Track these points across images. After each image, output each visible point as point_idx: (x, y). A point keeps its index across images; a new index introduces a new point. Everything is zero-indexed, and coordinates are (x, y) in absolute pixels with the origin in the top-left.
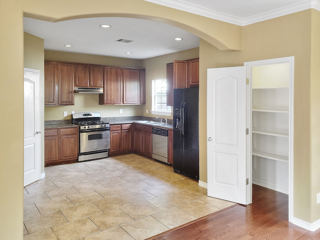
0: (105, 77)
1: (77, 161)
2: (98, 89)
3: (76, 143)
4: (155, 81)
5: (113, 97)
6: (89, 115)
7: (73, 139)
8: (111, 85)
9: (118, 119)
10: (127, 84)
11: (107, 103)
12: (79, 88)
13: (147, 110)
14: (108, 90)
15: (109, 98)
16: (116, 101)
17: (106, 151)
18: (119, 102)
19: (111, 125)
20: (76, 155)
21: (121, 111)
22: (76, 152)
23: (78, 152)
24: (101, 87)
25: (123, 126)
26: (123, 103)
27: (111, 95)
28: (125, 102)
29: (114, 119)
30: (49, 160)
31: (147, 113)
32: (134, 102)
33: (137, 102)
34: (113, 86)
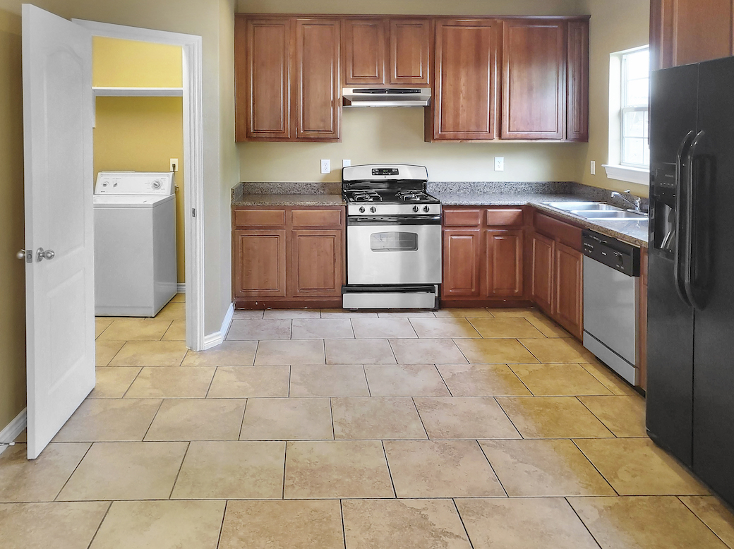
0: (439, 53)
1: (338, 307)
2: (413, 92)
3: (336, 255)
4: (624, 57)
5: (463, 117)
6: (390, 171)
7: (329, 242)
8: (457, 77)
9: (487, 189)
10: (515, 73)
11: (442, 138)
12: (354, 91)
13: (593, 164)
14: (449, 95)
15: (450, 121)
16: (473, 128)
17: (432, 291)
18: (483, 135)
19: (444, 207)
20: (336, 288)
21: (500, 162)
22: (338, 281)
23: (342, 279)
24: (424, 85)
25: (489, 215)
26: (500, 136)
27: (456, 110)
28: (506, 132)
29: (473, 188)
30: (263, 294)
31: (593, 171)
32: (543, 135)
33: (554, 135)
34: (463, 80)
